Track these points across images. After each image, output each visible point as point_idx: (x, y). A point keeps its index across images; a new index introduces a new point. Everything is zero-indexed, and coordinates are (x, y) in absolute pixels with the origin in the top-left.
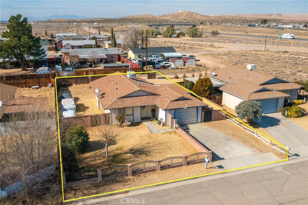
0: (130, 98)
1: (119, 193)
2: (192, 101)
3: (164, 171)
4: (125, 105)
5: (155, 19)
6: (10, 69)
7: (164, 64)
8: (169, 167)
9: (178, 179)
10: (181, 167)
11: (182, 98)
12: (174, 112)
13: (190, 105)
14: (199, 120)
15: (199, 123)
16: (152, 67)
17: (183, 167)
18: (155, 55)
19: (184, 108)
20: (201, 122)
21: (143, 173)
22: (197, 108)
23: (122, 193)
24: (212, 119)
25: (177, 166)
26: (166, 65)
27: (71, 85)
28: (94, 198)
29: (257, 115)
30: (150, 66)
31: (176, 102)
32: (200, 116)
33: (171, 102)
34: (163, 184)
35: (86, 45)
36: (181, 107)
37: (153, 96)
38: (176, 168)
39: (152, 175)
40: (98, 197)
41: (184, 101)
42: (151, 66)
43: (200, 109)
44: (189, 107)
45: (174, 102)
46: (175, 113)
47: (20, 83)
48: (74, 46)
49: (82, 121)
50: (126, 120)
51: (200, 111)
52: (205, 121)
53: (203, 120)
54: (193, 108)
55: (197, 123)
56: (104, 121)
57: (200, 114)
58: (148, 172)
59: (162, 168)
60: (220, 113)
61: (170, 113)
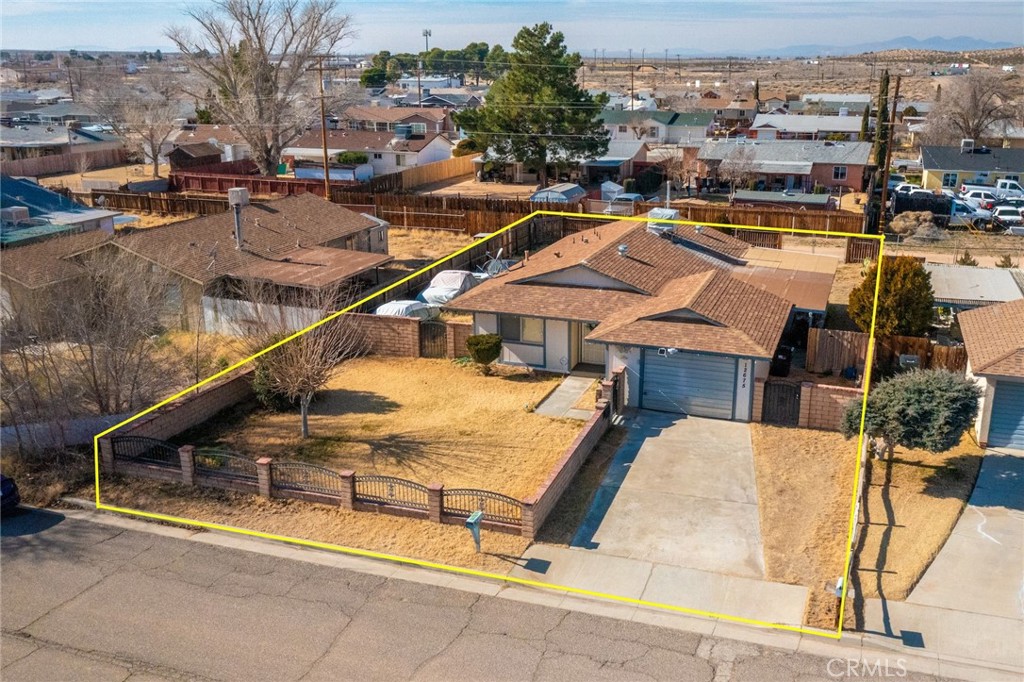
0: (546, 288)
1: (183, 526)
2: (721, 330)
3: (359, 514)
7: (996, 214)
10: (418, 521)
11: (689, 316)
12: (639, 354)
13: (700, 342)
14: (743, 409)
15: (741, 421)
16: (929, 217)
17: (426, 522)
19: (667, 348)
20: (751, 420)
21: (304, 499)
22: (737, 358)
23: (188, 528)
24: (802, 420)
28: (124, 515)
30: (924, 213)
31: (656, 324)
32: (743, 396)
33: (639, 319)
34: (304, 547)
35: (828, 132)
36: (655, 344)
37: (623, 295)
40: (132, 517)
41: (691, 326)
42: (927, 214)
43: (745, 369)
44: (687, 348)
45: (650, 322)
46: (642, 362)
48: (786, 133)
49: (392, 334)
50: (521, 359)
51: (744, 375)
52: (768, 418)
53: (758, 413)
54: (718, 359)
55: (733, 419)
56: (452, 345)
57: (744, 385)
58: (318, 502)
59: (358, 504)
60: (836, 402)
61: (624, 358)
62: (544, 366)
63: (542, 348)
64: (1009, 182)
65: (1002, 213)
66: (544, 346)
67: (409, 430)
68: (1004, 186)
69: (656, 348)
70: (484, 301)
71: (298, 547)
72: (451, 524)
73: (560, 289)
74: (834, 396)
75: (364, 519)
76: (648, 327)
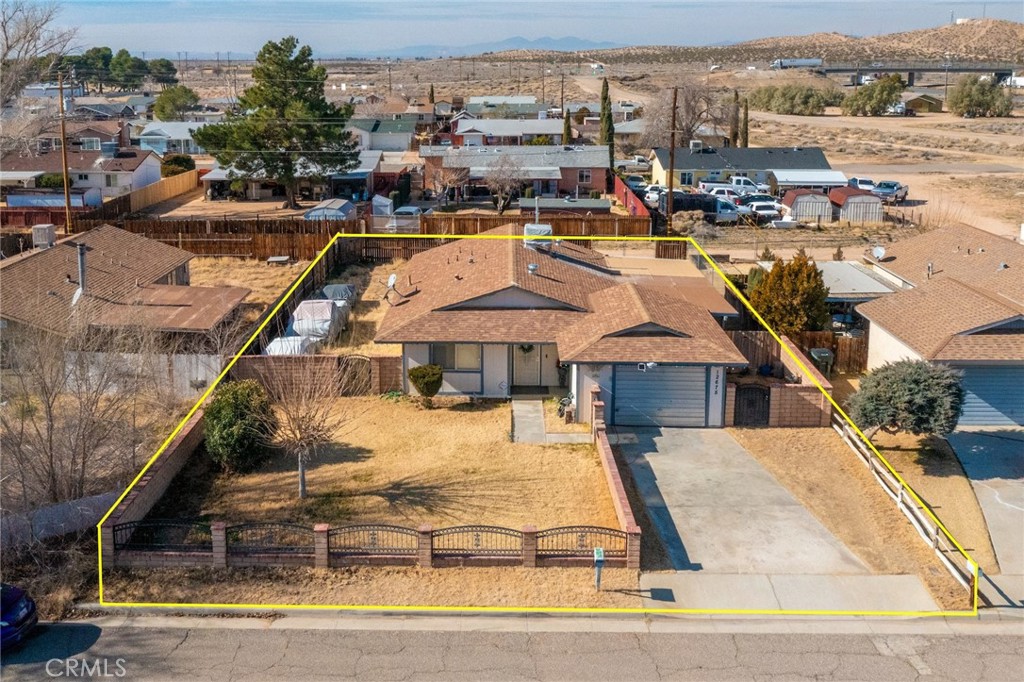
0: (477, 312)
1: (250, 615)
2: (688, 340)
3: (444, 571)
4: (451, 335)
5: (857, 48)
6: (256, 200)
7: (754, 209)
8: (466, 559)
9: (471, 606)
10: (510, 569)
11: (651, 329)
12: (611, 374)
13: (674, 354)
14: (715, 416)
15: (714, 427)
16: (702, 216)
17: (519, 569)
18: (745, 175)
19: (646, 363)
20: (724, 425)
21: (370, 564)
22: (708, 367)
23: (259, 616)
24: (772, 420)
25: (499, 563)
26: (761, 212)
27: (387, 260)
28: (167, 614)
29: (932, 419)
30: (696, 212)
31: (622, 340)
32: (716, 401)
33: (604, 337)
34: (409, 615)
35: (532, 135)
36: (633, 360)
37: (560, 314)
38: (492, 570)
39: (396, 575)
40: (180, 614)
41: (657, 339)
42: (699, 213)
43: (717, 375)
44: (665, 361)
45: (615, 339)
46: (614, 379)
47: (236, 243)
48: (492, 138)
50: (455, 387)
51: (717, 382)
52: (739, 422)
53: (730, 417)
54: (690, 369)
55: (706, 427)
56: (378, 380)
57: (716, 393)
58: (388, 564)
59: (438, 561)
60: (804, 399)
61: (595, 376)
62: (482, 393)
63: (479, 375)
64: (742, 179)
65: (758, 208)
66: (481, 372)
67: (407, 475)
68: (738, 182)
69: (635, 364)
70: (418, 331)
71: (402, 617)
72: (547, 567)
73: (492, 312)
74: (802, 394)
75: (453, 577)
76: (616, 343)
